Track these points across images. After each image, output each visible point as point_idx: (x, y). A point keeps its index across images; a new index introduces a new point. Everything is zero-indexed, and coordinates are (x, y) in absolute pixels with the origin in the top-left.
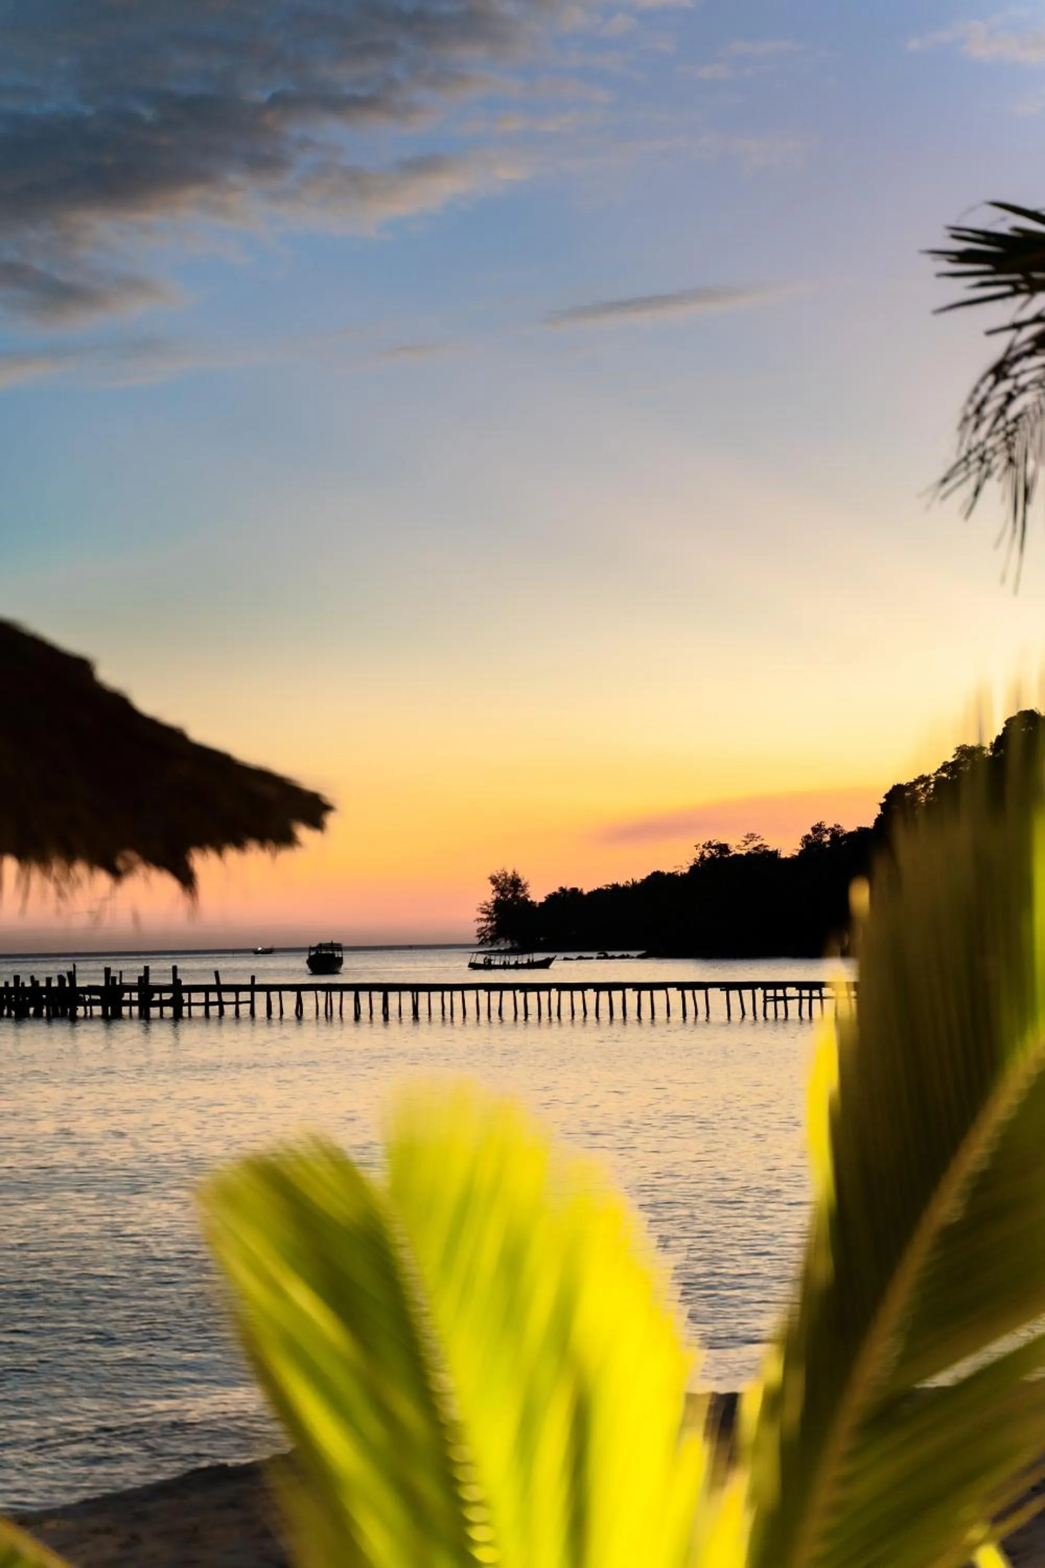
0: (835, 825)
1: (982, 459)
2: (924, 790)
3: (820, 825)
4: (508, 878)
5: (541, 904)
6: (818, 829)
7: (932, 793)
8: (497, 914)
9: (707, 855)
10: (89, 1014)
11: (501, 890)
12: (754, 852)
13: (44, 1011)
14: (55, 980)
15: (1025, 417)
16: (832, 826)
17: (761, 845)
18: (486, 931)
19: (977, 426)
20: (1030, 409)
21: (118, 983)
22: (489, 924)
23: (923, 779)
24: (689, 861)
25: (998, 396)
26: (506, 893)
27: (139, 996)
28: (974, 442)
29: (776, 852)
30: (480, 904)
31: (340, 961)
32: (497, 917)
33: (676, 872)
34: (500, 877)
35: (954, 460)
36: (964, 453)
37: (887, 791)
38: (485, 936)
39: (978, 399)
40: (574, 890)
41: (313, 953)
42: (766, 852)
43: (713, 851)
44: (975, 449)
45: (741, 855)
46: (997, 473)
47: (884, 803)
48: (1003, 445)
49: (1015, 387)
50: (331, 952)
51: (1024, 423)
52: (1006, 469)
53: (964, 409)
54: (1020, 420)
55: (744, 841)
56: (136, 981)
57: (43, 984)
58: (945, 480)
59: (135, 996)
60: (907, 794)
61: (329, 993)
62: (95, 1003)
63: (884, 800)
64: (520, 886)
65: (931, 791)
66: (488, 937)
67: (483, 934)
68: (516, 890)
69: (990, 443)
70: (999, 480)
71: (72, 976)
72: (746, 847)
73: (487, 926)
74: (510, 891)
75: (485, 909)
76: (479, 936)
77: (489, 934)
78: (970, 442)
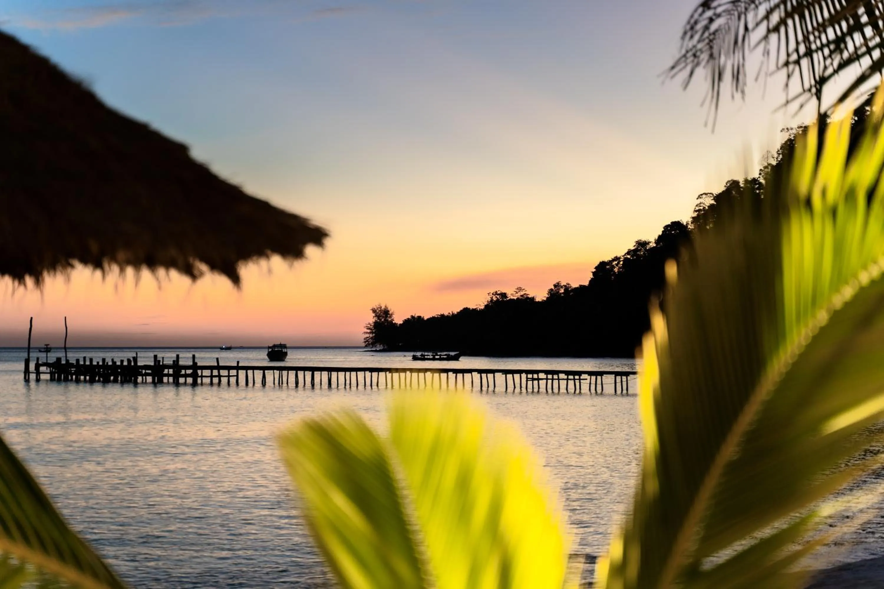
0: (567, 284)
1: (695, 55)
2: (617, 265)
3: (558, 283)
4: (382, 310)
5: (400, 324)
6: (557, 286)
7: (621, 267)
8: (375, 330)
9: (495, 299)
10: (144, 381)
11: (377, 316)
12: (520, 297)
13: (119, 378)
14: (125, 362)
15: (719, 32)
16: (565, 284)
17: (525, 294)
18: (369, 339)
19: (692, 37)
20: (722, 27)
21: (161, 364)
22: (371, 335)
23: (617, 259)
24: (484, 302)
25: (704, 20)
26: (381, 318)
27: (173, 371)
28: (690, 45)
29: (533, 298)
30: (366, 324)
31: (286, 354)
32: (375, 331)
33: (477, 308)
34: (377, 309)
35: (677, 56)
36: (683, 52)
37: (596, 265)
38: (368, 342)
39: (692, 21)
40: (419, 317)
41: (270, 350)
42: (528, 298)
43: (498, 296)
44: (691, 50)
45: (514, 299)
46: (703, 63)
47: (595, 272)
48: (708, 47)
49: (715, 14)
50: (280, 349)
51: (719, 35)
52: (708, 61)
53: (685, 27)
54: (717, 34)
55: (515, 291)
56: (172, 363)
57: (118, 363)
58: (673, 68)
59: (171, 371)
60: (608, 267)
61: (281, 372)
62: (148, 374)
63: (594, 270)
64: (389, 314)
65: (621, 266)
66: (370, 343)
67: (367, 341)
68: (386, 317)
69: (700, 46)
70: (704, 67)
71: (135, 359)
72: (517, 295)
73: (369, 336)
74: (383, 317)
75: (368, 327)
76: (365, 342)
77: (371, 341)
78: (687, 45)
